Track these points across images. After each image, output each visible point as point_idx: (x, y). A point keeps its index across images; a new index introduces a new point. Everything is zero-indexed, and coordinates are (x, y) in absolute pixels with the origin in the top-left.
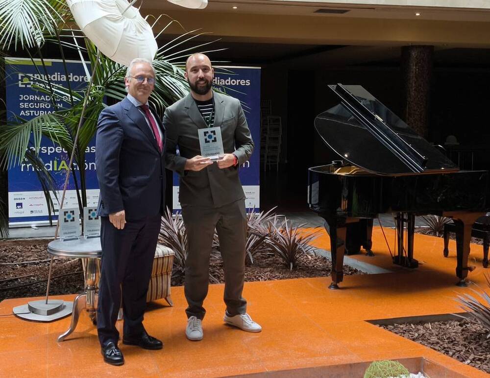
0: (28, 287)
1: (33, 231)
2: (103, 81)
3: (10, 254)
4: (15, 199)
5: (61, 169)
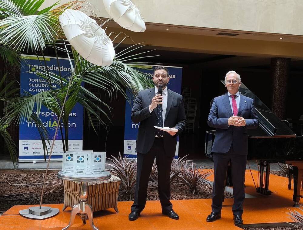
0: (29, 199)
1: (34, 165)
2: (81, 72)
3: (19, 179)
4: (23, 144)
5: (54, 126)
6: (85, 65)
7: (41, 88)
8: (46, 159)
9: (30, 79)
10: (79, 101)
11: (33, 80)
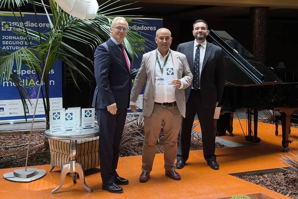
0: (10, 162)
1: (12, 126)
2: (61, 27)
5: (31, 85)
6: (64, 20)
7: (16, 45)
8: (27, 119)
9: (4, 36)
10: (60, 57)
11: (7, 38)
